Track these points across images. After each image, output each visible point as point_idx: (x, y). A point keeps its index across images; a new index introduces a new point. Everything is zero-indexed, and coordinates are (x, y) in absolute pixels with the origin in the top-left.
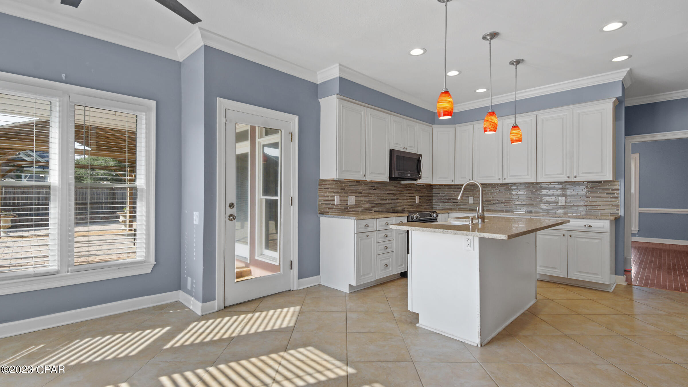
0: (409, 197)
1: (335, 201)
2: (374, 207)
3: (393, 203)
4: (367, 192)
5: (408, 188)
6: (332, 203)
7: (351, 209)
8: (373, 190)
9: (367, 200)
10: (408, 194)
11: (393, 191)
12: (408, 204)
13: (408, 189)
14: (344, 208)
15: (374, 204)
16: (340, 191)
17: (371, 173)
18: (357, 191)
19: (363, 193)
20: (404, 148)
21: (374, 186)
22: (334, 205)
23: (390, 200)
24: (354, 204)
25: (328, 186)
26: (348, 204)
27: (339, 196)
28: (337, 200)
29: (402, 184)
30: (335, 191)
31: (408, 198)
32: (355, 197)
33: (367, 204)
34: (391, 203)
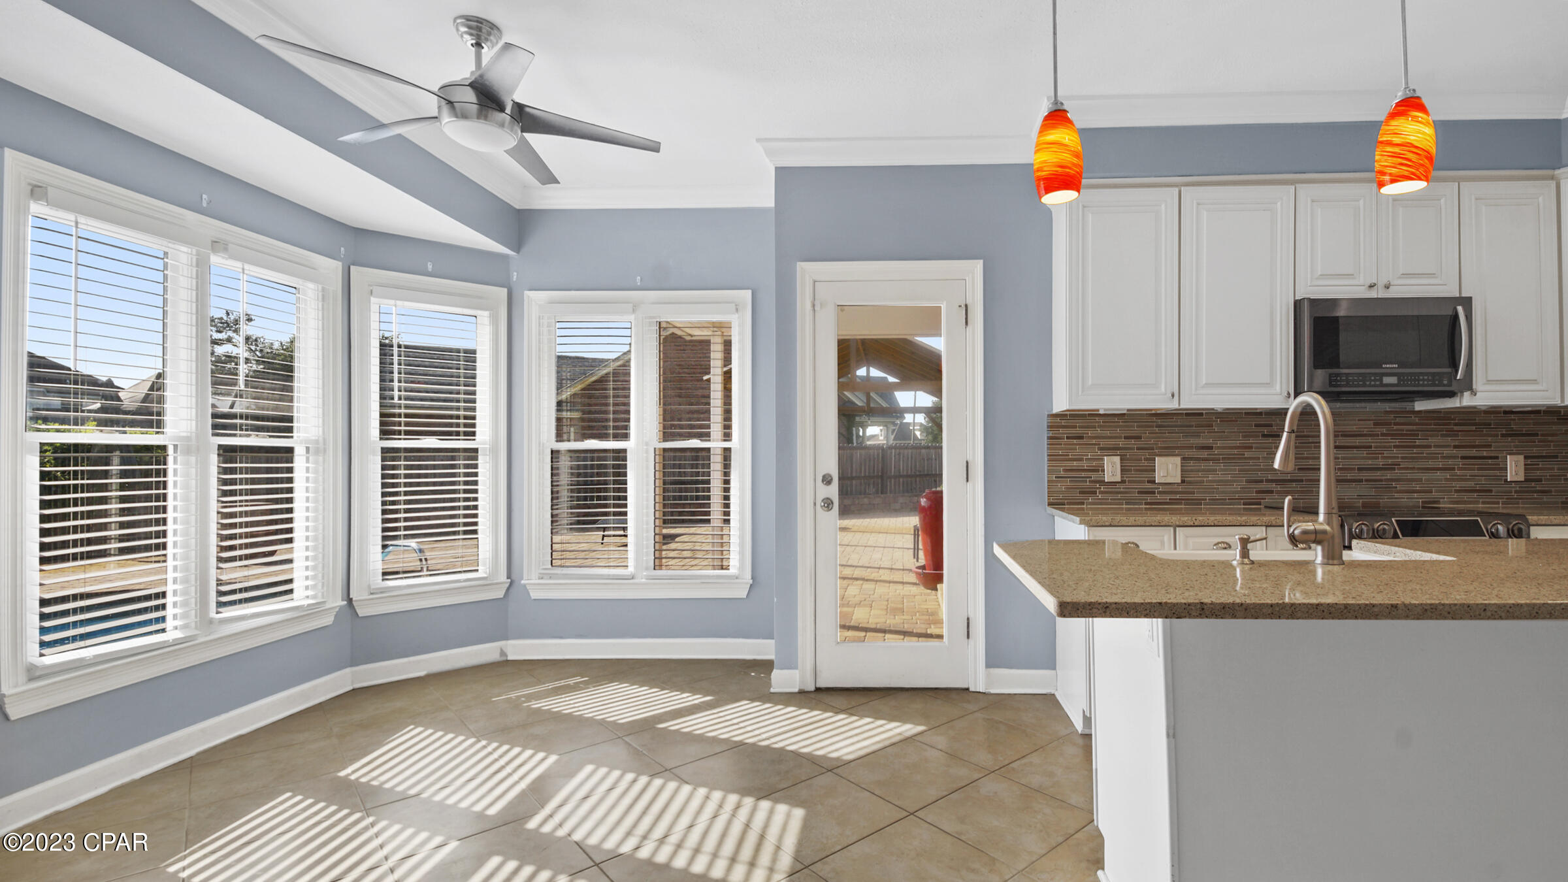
0: (1463, 458)
1: (1103, 471)
2: (1272, 492)
3: (1366, 480)
4: (1238, 443)
5: (1456, 425)
6: (1094, 476)
7: (1168, 497)
8: (1264, 436)
9: (1235, 470)
10: (1455, 447)
11: (1370, 439)
12: (1458, 485)
13: (1456, 428)
14: (1139, 493)
15: (1268, 481)
16: (1121, 443)
17: (1206, 384)
18: (1193, 441)
19: (1219, 448)
20: (1371, 286)
21: (1271, 426)
22: (1102, 482)
23: (1354, 469)
24: (1180, 481)
25: (1078, 431)
26: (1154, 482)
27: (1117, 459)
28: (1112, 468)
29: (1420, 412)
30: (1103, 443)
31: (1460, 462)
32: (1183, 459)
33: (1235, 481)
34: (1361, 481)
